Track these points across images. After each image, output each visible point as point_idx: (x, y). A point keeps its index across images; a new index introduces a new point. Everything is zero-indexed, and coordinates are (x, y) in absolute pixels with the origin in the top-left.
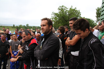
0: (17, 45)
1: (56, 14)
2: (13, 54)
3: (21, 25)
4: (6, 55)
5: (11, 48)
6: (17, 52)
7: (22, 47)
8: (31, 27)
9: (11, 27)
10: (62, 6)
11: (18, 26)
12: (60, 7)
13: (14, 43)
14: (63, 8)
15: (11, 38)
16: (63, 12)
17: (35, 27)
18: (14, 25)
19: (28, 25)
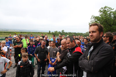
0: (55, 52)
1: (96, 18)
2: (51, 60)
3: (56, 31)
4: (45, 61)
5: (50, 55)
6: (55, 60)
7: (60, 55)
8: (67, 34)
9: (47, 33)
10: (105, 8)
11: (54, 32)
12: (102, 8)
13: (52, 50)
14: (106, 9)
15: (49, 44)
16: (106, 14)
17: (71, 33)
18: (50, 32)
19: (64, 31)
